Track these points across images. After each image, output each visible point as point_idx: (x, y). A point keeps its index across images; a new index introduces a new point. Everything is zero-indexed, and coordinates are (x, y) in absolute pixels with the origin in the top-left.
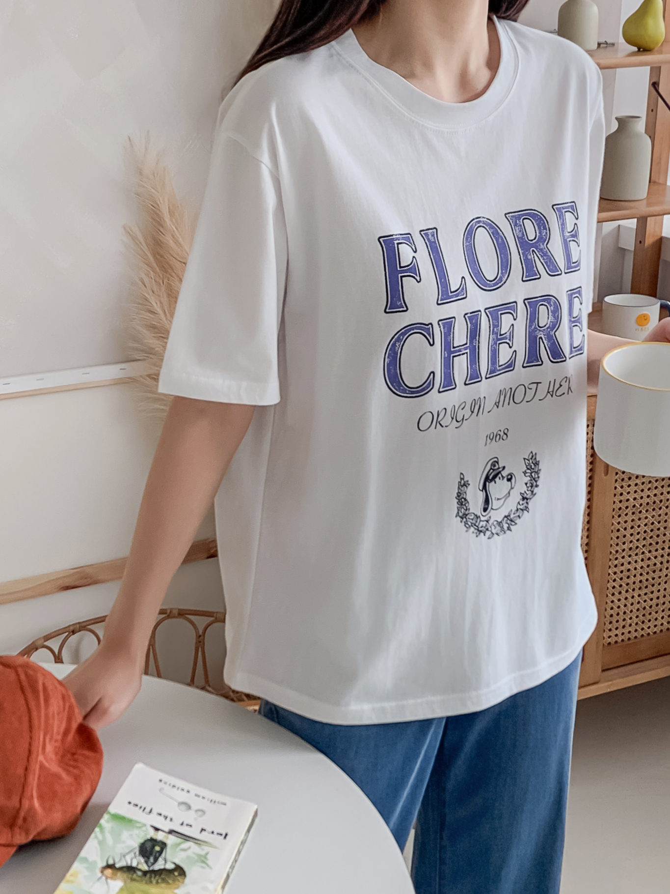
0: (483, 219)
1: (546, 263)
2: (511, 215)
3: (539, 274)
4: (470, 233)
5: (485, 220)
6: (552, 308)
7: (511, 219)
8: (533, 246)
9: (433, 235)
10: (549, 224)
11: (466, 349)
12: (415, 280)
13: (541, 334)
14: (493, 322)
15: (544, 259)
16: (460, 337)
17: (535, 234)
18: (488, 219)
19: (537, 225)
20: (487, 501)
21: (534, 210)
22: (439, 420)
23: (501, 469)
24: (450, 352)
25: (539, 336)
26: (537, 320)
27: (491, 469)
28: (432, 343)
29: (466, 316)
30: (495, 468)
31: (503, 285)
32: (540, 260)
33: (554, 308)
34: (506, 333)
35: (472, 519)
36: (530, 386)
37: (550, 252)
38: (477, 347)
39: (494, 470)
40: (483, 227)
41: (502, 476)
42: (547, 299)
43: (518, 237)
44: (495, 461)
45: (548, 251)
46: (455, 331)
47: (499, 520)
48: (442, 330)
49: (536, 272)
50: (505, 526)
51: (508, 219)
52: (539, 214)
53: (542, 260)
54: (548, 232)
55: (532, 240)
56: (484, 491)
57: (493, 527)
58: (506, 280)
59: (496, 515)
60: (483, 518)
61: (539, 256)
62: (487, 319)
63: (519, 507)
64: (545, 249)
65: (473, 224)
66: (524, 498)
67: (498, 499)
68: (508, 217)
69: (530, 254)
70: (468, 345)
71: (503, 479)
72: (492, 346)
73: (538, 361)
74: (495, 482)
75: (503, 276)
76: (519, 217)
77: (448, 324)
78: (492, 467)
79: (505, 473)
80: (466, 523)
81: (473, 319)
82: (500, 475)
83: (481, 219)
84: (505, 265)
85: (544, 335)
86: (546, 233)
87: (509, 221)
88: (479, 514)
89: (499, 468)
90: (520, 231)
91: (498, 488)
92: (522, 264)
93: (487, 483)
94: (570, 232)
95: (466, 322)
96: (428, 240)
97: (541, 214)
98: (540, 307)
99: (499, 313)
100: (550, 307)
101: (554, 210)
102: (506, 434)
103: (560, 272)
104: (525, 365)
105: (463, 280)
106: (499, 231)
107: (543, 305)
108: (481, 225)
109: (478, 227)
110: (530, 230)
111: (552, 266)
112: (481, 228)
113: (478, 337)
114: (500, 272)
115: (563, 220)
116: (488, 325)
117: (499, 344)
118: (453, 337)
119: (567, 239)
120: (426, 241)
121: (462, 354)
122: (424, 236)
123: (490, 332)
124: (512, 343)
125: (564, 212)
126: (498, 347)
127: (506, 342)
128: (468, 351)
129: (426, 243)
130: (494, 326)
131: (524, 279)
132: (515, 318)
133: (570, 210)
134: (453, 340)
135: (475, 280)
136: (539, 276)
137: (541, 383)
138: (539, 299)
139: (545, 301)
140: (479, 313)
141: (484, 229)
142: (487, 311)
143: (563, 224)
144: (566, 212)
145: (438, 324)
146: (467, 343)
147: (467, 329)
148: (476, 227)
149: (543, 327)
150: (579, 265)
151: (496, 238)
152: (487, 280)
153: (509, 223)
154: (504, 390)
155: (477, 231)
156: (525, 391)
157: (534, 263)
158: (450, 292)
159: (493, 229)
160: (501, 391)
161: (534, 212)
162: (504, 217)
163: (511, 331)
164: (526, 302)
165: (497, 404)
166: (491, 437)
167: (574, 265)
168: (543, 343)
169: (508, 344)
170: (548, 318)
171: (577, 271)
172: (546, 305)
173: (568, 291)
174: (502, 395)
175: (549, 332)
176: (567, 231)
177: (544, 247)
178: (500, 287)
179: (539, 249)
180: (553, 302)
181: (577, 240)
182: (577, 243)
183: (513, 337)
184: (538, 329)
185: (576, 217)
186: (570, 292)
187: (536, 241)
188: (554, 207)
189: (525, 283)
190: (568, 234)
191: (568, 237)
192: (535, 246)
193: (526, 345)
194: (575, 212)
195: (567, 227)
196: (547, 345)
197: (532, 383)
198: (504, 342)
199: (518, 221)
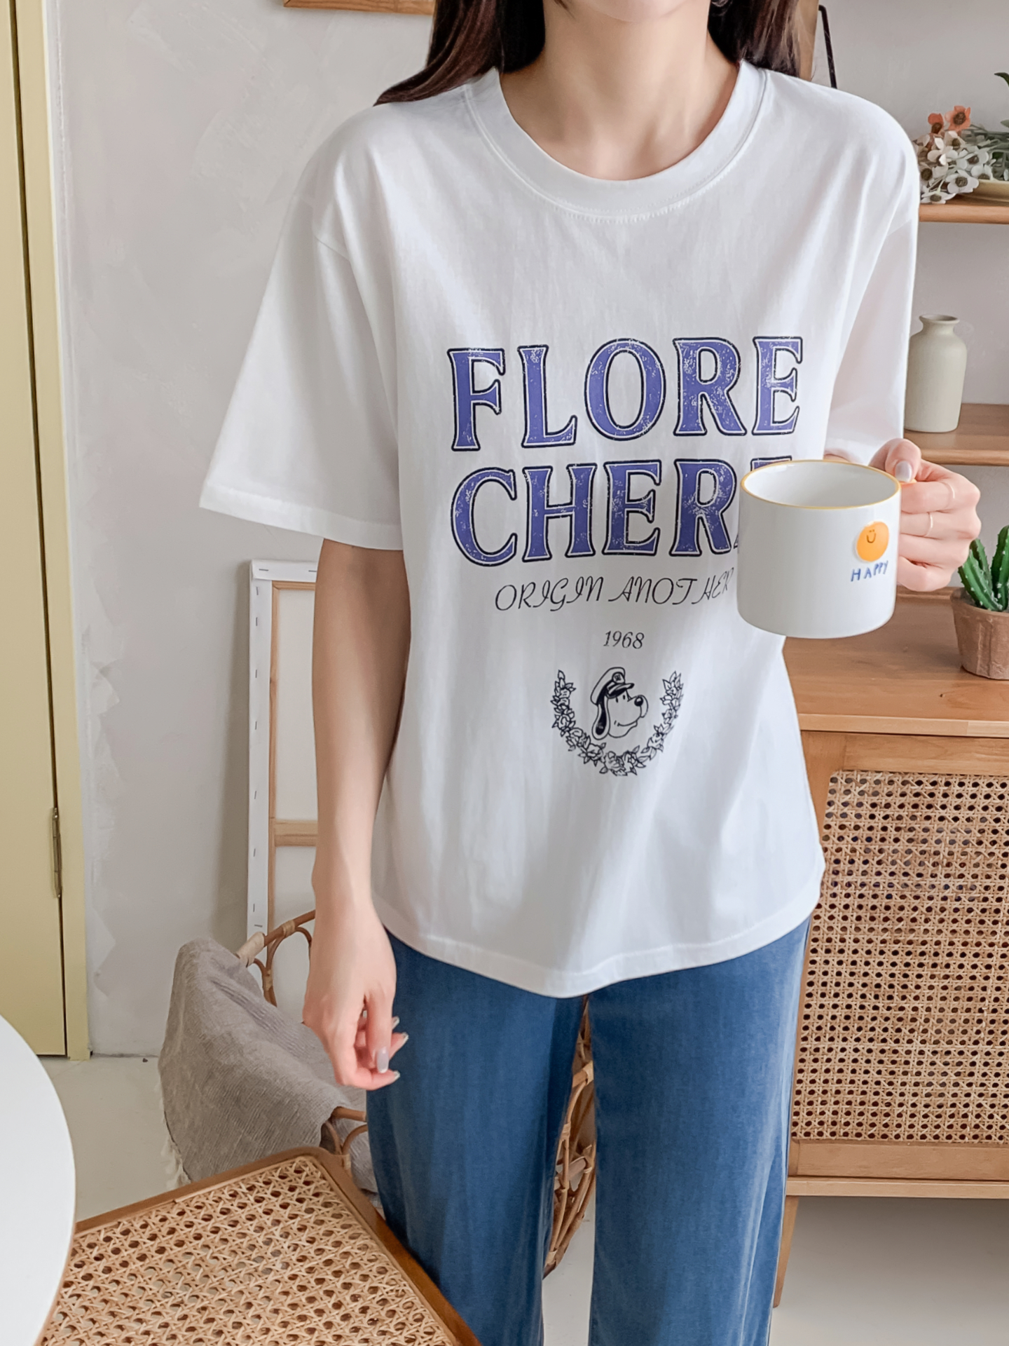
0: (633, 342)
1: (719, 414)
2: (683, 341)
3: (705, 428)
4: (603, 359)
5: (638, 343)
6: (722, 478)
7: (681, 347)
8: (704, 389)
9: (539, 355)
10: (742, 362)
11: (569, 510)
12: (492, 411)
13: (702, 513)
14: (614, 482)
15: (717, 410)
16: (559, 491)
17: (714, 372)
18: (642, 343)
19: (723, 361)
20: (603, 720)
21: (725, 340)
22: (524, 598)
23: (627, 686)
24: (541, 512)
25: (700, 515)
26: (696, 493)
27: (612, 681)
28: (513, 496)
29: (570, 468)
30: (618, 682)
31: (642, 434)
32: (710, 409)
33: (724, 479)
34: (640, 500)
35: (579, 738)
37: (731, 401)
38: (589, 510)
39: (616, 684)
40: (630, 352)
41: (628, 696)
42: (715, 465)
43: (684, 372)
44: (621, 673)
45: (728, 400)
46: (550, 485)
47: (619, 754)
48: (529, 480)
49: (701, 425)
50: (628, 766)
51: (676, 347)
52: (731, 347)
53: (713, 410)
54: (737, 372)
55: (706, 381)
56: (599, 706)
57: (607, 760)
58: (649, 429)
59: (615, 744)
60: (594, 742)
61: (711, 404)
62: (606, 477)
63: (650, 744)
64: (723, 395)
65: (611, 347)
66: (658, 734)
67: (619, 725)
68: (677, 345)
69: (698, 400)
70: (573, 505)
71: (629, 700)
72: (613, 513)
73: (695, 550)
74: (617, 701)
75: (646, 422)
76: (694, 348)
77: (540, 476)
78: (614, 680)
80: (569, 740)
81: (582, 475)
82: (625, 693)
83: (629, 342)
84: (652, 408)
85: (706, 515)
86: (733, 375)
87: (677, 350)
90: (691, 366)
92: (679, 413)
93: (606, 698)
94: (780, 379)
95: (571, 476)
96: (529, 361)
97: (734, 347)
98: (702, 475)
99: (628, 471)
100: (719, 477)
101: (755, 344)
102: (640, 641)
103: (743, 431)
104: (673, 552)
105: (574, 419)
106: (657, 361)
107: (707, 472)
108: (628, 350)
109: (620, 352)
110: (708, 367)
111: (730, 421)
112: (627, 354)
113: (589, 498)
114: (641, 416)
115: (770, 361)
116: (607, 485)
117: (628, 512)
118: (548, 492)
119: (771, 387)
120: (525, 361)
121: (563, 516)
122: (523, 355)
123: (609, 494)
124: (653, 516)
125: (777, 350)
126: (626, 517)
127: (642, 513)
128: (573, 513)
129: (523, 365)
130: (616, 488)
131: (678, 432)
132: (658, 481)
133: (790, 349)
134: (548, 496)
135: (594, 421)
136: (703, 432)
137: (696, 580)
138: (701, 463)
139: (710, 467)
140: (594, 467)
141: (631, 355)
142: (607, 466)
143: (767, 366)
144: (780, 350)
145: (524, 473)
146: (571, 503)
147: (572, 485)
148: (618, 351)
149: (705, 504)
150: (790, 426)
151: (648, 370)
152: (617, 426)
153: (676, 352)
154: (639, 580)
155: (618, 355)
156: (672, 589)
157: (699, 413)
158: (547, 434)
159: (647, 358)
160: (633, 578)
161: (724, 343)
162: (672, 343)
163: (650, 499)
164: (678, 463)
165: (627, 595)
166: (617, 638)
167: (778, 424)
168: (704, 526)
169: (646, 515)
170: (714, 492)
171: (785, 434)
172: (713, 474)
173: (757, 460)
174: (636, 585)
175: (714, 511)
176: (775, 378)
177: (723, 393)
178: (637, 437)
179: (714, 395)
180: (724, 471)
181: (790, 392)
182: (790, 396)
183: (654, 508)
184: (697, 506)
185: (799, 359)
186: (760, 461)
187: (712, 384)
188: (757, 341)
189: (679, 437)
190: (775, 382)
191: (774, 386)
192: (710, 390)
193: (676, 523)
194: (798, 353)
195: (775, 372)
196: (710, 529)
197: (683, 579)
198: (638, 512)
199: (694, 352)
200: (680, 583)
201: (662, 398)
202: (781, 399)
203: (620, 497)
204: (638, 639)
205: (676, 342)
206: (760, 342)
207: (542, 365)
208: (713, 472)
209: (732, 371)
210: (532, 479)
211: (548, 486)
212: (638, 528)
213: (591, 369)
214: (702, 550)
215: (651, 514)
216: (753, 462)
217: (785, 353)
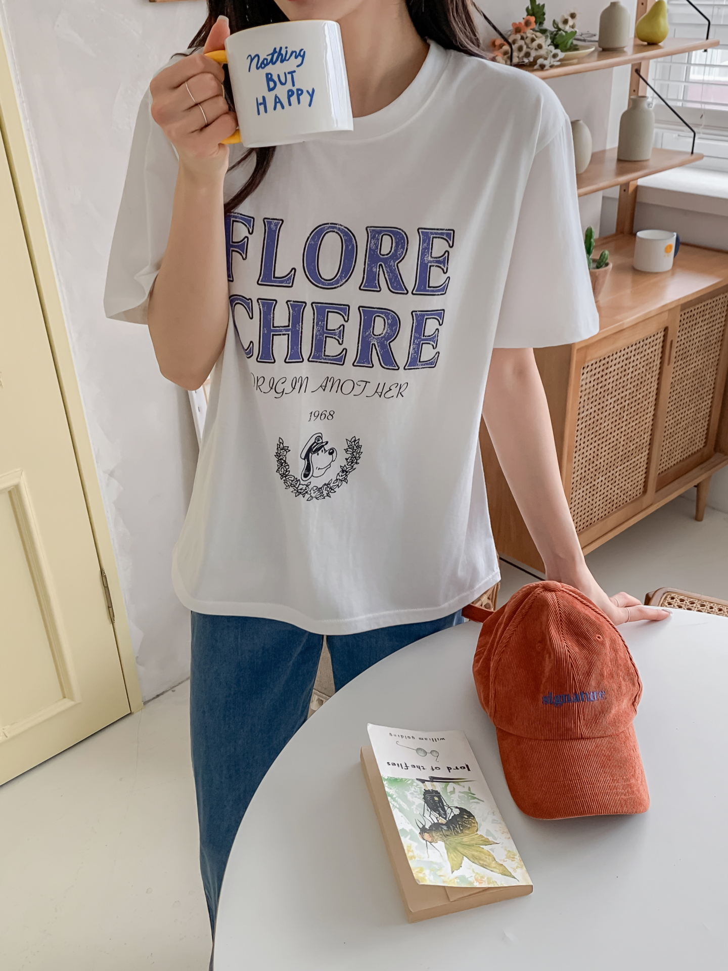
0: (340, 226)
1: (390, 279)
2: (372, 228)
3: (380, 287)
4: (318, 234)
5: (343, 227)
6: (390, 321)
7: (370, 232)
8: (382, 260)
9: (276, 225)
10: (409, 244)
11: (288, 330)
12: (241, 256)
14: (317, 316)
15: (389, 276)
16: (281, 317)
17: (390, 250)
18: (346, 228)
19: (397, 243)
20: (308, 468)
21: (400, 229)
22: (258, 384)
23: (324, 444)
24: (268, 331)
25: (373, 342)
26: (372, 328)
27: (315, 442)
28: (251, 316)
29: (289, 303)
30: (319, 442)
31: (338, 287)
32: (384, 275)
33: (392, 321)
34: (334, 330)
35: (292, 481)
37: (399, 270)
38: (300, 332)
39: (318, 444)
40: (337, 233)
41: (325, 449)
42: (386, 312)
43: (370, 248)
44: (320, 436)
45: (397, 269)
46: (275, 312)
47: (319, 487)
48: (261, 307)
49: (377, 285)
50: (325, 493)
51: (367, 232)
52: (403, 234)
53: (386, 276)
54: (405, 252)
55: (384, 255)
56: (306, 460)
57: (312, 491)
58: (343, 284)
59: (316, 481)
60: (302, 482)
61: (386, 272)
62: (312, 312)
63: (339, 478)
64: (394, 266)
66: (344, 471)
67: (319, 469)
68: (369, 230)
69: (377, 267)
70: (290, 327)
71: (325, 452)
72: (316, 336)
73: (369, 364)
74: (318, 454)
75: (341, 279)
76: (379, 233)
77: (268, 306)
78: (316, 441)
79: (327, 447)
80: (285, 482)
81: (296, 308)
82: (323, 449)
83: (337, 226)
84: (346, 270)
85: (378, 343)
86: (402, 252)
87: (368, 234)
88: (299, 478)
89: (322, 442)
90: (375, 244)
91: (320, 460)
92: (364, 275)
93: (310, 454)
94: (436, 258)
95: (289, 308)
96: (269, 229)
97: (405, 234)
98: (376, 318)
99: (327, 310)
100: (388, 320)
101: (419, 233)
102: (332, 416)
103: (406, 292)
104: (355, 364)
105: (293, 271)
106: (353, 239)
107: (379, 316)
108: (336, 231)
109: (330, 231)
110: (387, 245)
111: (397, 284)
112: (334, 233)
113: (301, 324)
114: (339, 274)
115: (428, 244)
116: (312, 317)
117: (326, 337)
118: (273, 317)
119: (428, 263)
120: (267, 228)
121: (284, 335)
122: (266, 223)
123: (314, 322)
124: (343, 341)
125: (433, 238)
126: (324, 339)
127: (335, 338)
128: (290, 333)
129: (265, 229)
130: (319, 320)
131: (362, 288)
132: (346, 320)
133: (445, 237)
134: (273, 320)
135: (307, 273)
136: (379, 289)
137: (369, 382)
138: (376, 310)
139: (382, 313)
140: (304, 304)
141: (337, 235)
142: (314, 305)
143: (426, 249)
144: (436, 237)
145: (258, 302)
146: (289, 326)
147: (289, 314)
148: (328, 231)
149: (377, 336)
150: (442, 290)
151: (347, 245)
152: (322, 278)
153: (366, 234)
154: (332, 379)
155: (328, 234)
156: (354, 386)
157: (377, 276)
158: (274, 278)
159: (347, 237)
160: (328, 378)
161: (399, 231)
162: (365, 229)
163: (341, 330)
164: (361, 309)
165: (324, 388)
166: (316, 415)
167: (432, 289)
168: (376, 350)
169: (338, 340)
170: (384, 329)
171: (439, 295)
172: (383, 318)
173: (416, 311)
174: (330, 381)
175: (384, 341)
176: (431, 256)
177: (394, 264)
178: (335, 288)
179: (388, 265)
180: (391, 316)
181: (443, 267)
182: (443, 270)
183: (343, 336)
184: (372, 336)
185: (451, 245)
186: (420, 313)
187: (387, 257)
188: (420, 231)
189: (362, 291)
190: (432, 259)
191: (431, 262)
192: (386, 261)
193: (358, 347)
194: (450, 240)
195: (431, 252)
196: (380, 352)
197: (361, 381)
198: (332, 337)
199: (378, 236)
200: (359, 383)
201: (353, 264)
202: (435, 272)
203: (321, 327)
204: (330, 414)
205: (368, 228)
206: (422, 232)
207: (277, 232)
208: (383, 316)
209: (402, 250)
210: (263, 307)
211: (273, 313)
212: (332, 348)
213: (309, 240)
214: (374, 364)
215: (341, 340)
216: (414, 313)
217: (440, 239)
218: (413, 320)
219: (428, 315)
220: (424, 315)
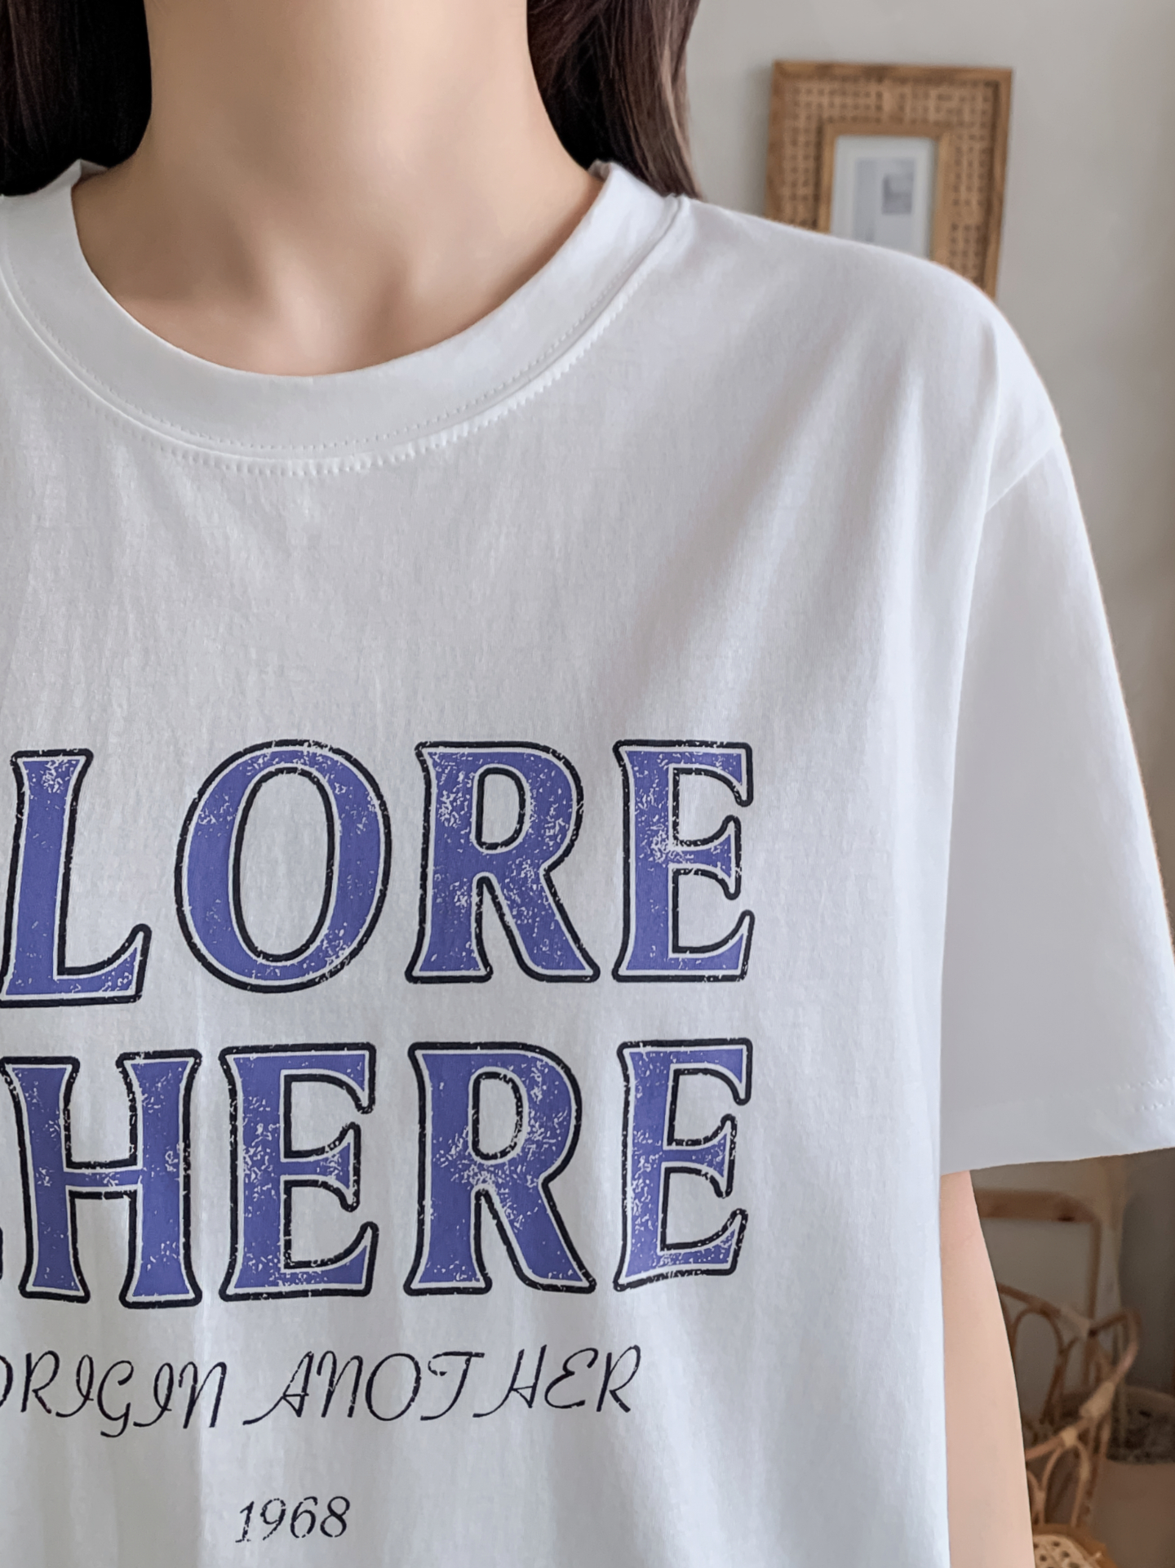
0: (313, 749)
1: (526, 930)
2: (441, 750)
3: (486, 964)
4: (234, 787)
5: (325, 752)
6: (537, 1092)
7: (435, 764)
8: (488, 864)
9: (64, 775)
10: (584, 802)
11: (132, 1178)
13: (484, 1181)
14: (246, 1100)
15: (521, 917)
16: (100, 1124)
17: (515, 825)
18: (338, 752)
19: (539, 797)
21: (546, 749)
22: (32, 1387)
24: (55, 1182)
25: (481, 1186)
26: (470, 1128)
29: (128, 1064)
31: (323, 977)
32: (502, 916)
33: (544, 1094)
34: (321, 1151)
36: (440, 1364)
37: (554, 895)
38: (181, 1180)
40: (304, 773)
42: (519, 1058)
43: (439, 824)
45: (548, 893)
46: (72, 1107)
48: (19, 1091)
49: (476, 955)
51: (423, 763)
52: (560, 764)
53: (509, 918)
54: (572, 827)
55: (494, 846)
58: (343, 964)
61: (507, 903)
62: (227, 1087)
64: (537, 881)
65: (258, 757)
68: (427, 757)
69: (470, 889)
70: (139, 1164)
72: (249, 1186)
73: (472, 1277)
75: (334, 948)
76: (468, 766)
77: (47, 1082)
81: (161, 1081)
83: (305, 749)
84: (352, 911)
85: (498, 1186)
86: (563, 831)
87: (426, 770)
90: (458, 808)
92: (422, 921)
94: (695, 843)
95: (129, 1086)
96: (38, 788)
97: (568, 764)
98: (485, 1084)
99: (285, 1072)
100: (529, 1089)
101: (619, 758)
102: (340, 1518)
103: (589, 971)
104: (415, 1285)
105: (141, 935)
106: (372, 794)
107: (495, 1076)
108: (300, 766)
109: (280, 771)
110: (502, 811)
111: (551, 945)
112: (295, 777)
113: (181, 1146)
114: (324, 931)
115: (661, 797)
116: (228, 1110)
117: (289, 1185)
118: (67, 1128)
119: (667, 861)
120: (26, 789)
121: (113, 1195)
122: (24, 772)
124: (357, 1194)
125: (678, 772)
126: (283, 1197)
127: (325, 1185)
128: (139, 1188)
129: (21, 796)
130: (254, 1116)
131: (417, 972)
132: (365, 1102)
133: (719, 771)
134: (68, 1138)
135: (197, 939)
136: (482, 972)
137: (481, 1355)
138: (478, 1051)
139: (504, 1062)
140: (191, 1061)
141: (306, 780)
142: (230, 1058)
143: (652, 811)
144: (689, 772)
145: (4, 1072)
146: (132, 1160)
147: (133, 1108)
148: (272, 769)
149: (494, 1157)
150: (729, 961)
151: (350, 817)
152: (258, 953)
153: (422, 774)
154: (329, 1357)
155: (271, 782)
156: (418, 1380)
157: (474, 925)
158: (62, 970)
159: (348, 787)
160: (310, 1356)
161: (543, 755)
162: (413, 753)
163: (348, 1148)
164: (419, 1054)
165: (296, 1401)
166: (273, 1513)
167: (688, 955)
168: (496, 1215)
169: (337, 1192)
170: (519, 1127)
171: (716, 979)
172: (511, 1080)
173: (637, 1045)
174: (319, 1372)
175: (523, 1176)
176: (676, 838)
177: (537, 874)
178: (312, 983)
179: (513, 880)
180: (542, 1072)
181: (721, 875)
182: (723, 883)
183: (357, 1172)
184: (473, 1162)
185: (744, 797)
186: (649, 1049)
187: (510, 851)
188: (623, 750)
189: (419, 986)
190: (680, 849)
191: (676, 858)
192: (502, 867)
193: (421, 1211)
194: (740, 780)
195: (676, 824)
196: (511, 1223)
197: (446, 1354)
198: (314, 1184)
199: (467, 777)
200: (438, 1365)
201: (379, 886)
202: (696, 895)
203: (265, 1143)
204: (333, 1513)
205: (425, 751)
206: (630, 754)
207: (69, 798)
208: (510, 1075)
209: (560, 821)
210: (24, 1090)
211: (67, 1111)
212: (317, 1227)
213: (198, 812)
214: (491, 1275)
215: (352, 1189)
216: (626, 1052)
217: (703, 778)
218: (627, 1078)
219: (680, 1058)
220: (666, 1060)
